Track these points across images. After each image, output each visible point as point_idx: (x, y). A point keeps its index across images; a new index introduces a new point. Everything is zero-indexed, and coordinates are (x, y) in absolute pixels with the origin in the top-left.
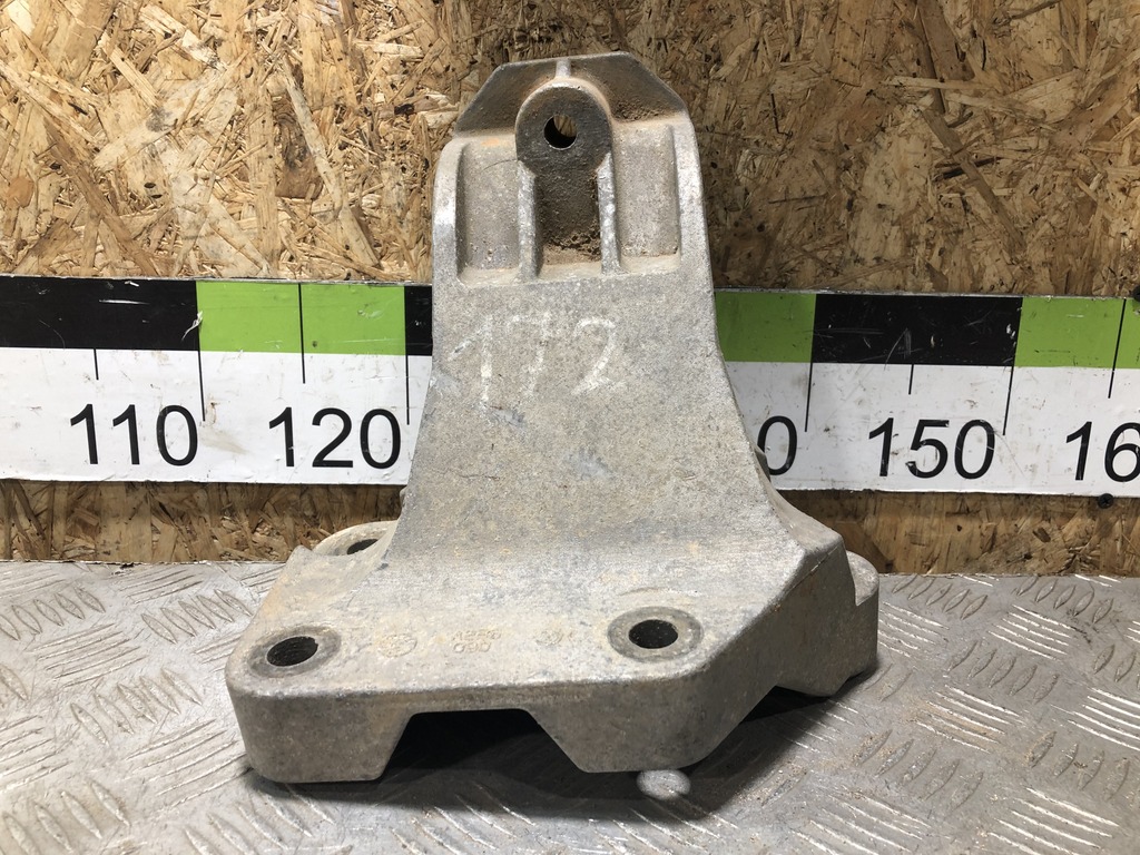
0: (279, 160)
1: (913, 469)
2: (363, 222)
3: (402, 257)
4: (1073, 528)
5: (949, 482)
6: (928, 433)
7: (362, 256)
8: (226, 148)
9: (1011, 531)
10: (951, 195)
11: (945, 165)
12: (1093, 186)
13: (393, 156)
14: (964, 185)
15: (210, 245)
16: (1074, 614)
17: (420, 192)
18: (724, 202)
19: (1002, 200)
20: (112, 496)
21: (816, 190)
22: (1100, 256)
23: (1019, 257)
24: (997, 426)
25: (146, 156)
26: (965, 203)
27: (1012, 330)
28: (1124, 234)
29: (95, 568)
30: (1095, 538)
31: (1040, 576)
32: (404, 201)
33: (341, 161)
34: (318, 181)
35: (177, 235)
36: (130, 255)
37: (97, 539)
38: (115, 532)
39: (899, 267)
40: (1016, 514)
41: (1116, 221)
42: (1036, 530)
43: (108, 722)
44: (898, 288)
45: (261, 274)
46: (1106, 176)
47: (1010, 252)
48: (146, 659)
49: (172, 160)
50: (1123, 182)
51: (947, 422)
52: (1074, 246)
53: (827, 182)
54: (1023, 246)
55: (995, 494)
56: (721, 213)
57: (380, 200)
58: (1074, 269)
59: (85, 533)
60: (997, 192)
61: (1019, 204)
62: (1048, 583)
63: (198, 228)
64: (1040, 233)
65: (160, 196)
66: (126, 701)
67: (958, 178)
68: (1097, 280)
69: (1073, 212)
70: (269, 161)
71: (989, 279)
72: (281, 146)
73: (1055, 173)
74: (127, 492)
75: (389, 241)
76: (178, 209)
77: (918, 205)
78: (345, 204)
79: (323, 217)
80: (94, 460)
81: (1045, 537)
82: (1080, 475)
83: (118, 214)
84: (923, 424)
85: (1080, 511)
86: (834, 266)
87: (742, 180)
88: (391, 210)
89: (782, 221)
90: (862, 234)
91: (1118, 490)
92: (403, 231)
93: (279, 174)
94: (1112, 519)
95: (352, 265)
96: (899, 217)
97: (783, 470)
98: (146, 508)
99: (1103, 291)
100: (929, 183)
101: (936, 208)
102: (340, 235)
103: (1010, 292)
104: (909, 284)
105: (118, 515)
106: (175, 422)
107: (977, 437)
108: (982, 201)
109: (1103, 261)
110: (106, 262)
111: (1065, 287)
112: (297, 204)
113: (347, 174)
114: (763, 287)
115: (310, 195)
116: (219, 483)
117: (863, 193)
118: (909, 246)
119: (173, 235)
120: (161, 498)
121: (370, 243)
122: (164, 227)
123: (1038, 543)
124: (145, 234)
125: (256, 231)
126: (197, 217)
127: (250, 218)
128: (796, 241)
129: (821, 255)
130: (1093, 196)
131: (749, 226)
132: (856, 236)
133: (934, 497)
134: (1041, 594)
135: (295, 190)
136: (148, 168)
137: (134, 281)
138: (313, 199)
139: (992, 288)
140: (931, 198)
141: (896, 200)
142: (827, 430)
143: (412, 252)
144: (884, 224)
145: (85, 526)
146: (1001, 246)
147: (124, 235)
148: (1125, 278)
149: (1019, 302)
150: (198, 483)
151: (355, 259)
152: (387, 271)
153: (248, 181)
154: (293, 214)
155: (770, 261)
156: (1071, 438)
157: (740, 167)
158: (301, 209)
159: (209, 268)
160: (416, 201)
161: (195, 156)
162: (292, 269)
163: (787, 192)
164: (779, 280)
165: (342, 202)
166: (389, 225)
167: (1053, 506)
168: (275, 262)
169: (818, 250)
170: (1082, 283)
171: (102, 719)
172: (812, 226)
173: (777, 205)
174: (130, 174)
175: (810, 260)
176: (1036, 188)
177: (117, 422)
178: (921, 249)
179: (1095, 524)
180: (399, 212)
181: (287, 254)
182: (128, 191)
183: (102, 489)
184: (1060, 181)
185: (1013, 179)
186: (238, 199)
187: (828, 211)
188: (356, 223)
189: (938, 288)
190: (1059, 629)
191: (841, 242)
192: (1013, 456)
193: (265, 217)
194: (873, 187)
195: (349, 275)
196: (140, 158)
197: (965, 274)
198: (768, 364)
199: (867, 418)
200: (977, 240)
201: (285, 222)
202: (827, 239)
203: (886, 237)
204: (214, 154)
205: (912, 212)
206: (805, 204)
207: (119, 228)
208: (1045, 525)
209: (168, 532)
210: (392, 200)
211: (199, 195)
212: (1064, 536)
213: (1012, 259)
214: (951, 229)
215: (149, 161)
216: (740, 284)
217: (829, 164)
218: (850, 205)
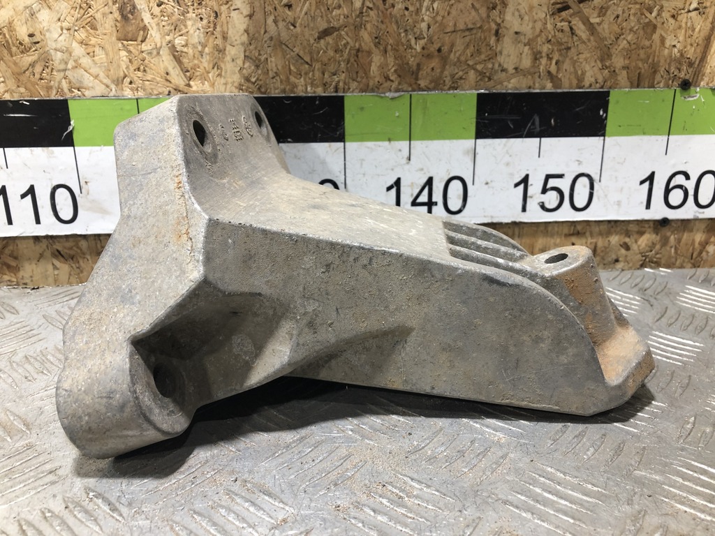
0: (117, 15)
1: (543, 207)
2: (177, 57)
3: (204, 78)
4: (645, 240)
5: (566, 214)
6: (552, 183)
7: (178, 79)
8: (81, 7)
9: (606, 245)
10: (563, 24)
11: (559, 3)
12: (654, 14)
13: (194, 10)
14: (571, 16)
15: (75, 75)
16: (643, 291)
17: (213, 34)
18: (414, 34)
19: (596, 26)
20: (25, 246)
21: (474, 24)
22: (659, 61)
23: (607, 64)
24: (595, 177)
25: (27, 15)
26: (571, 29)
27: (604, 113)
28: (674, 46)
29: (13, 291)
30: (658, 247)
31: (623, 270)
32: (203, 41)
33: (159, 14)
34: (145, 29)
35: (52, 69)
36: (22, 84)
37: (18, 275)
38: (29, 270)
39: (530, 74)
40: (609, 233)
41: (669, 37)
42: (621, 243)
43: (19, 377)
44: (530, 88)
45: (112, 94)
46: (662, 7)
47: (602, 60)
48: (45, 340)
49: (45, 16)
50: (673, 11)
51: (563, 175)
52: (642, 56)
53: (481, 18)
54: (609, 56)
55: (595, 221)
56: (413, 41)
57: (187, 40)
58: (643, 71)
59: (9, 271)
60: (592, 20)
61: (606, 28)
62: (628, 274)
63: (66, 63)
64: (621, 47)
65: (38, 42)
66: (30, 364)
67: (567, 12)
68: (658, 77)
69: (641, 32)
70: (110, 16)
71: (588, 80)
72: (117, 5)
73: (630, 6)
74: (35, 243)
75: (195, 67)
76: (51, 51)
77: (541, 31)
78: (164, 44)
79: (150, 53)
80: (10, 222)
81: (627, 248)
82: (648, 206)
83: (12, 56)
84: (548, 177)
85: (649, 230)
86: (488, 74)
87: (426, 18)
88: (194, 47)
89: (452, 45)
90: (505, 52)
91: (672, 215)
92: (204, 60)
93: (118, 24)
94: (669, 234)
95: (171, 85)
96: (529, 40)
97: (460, 211)
98: (48, 253)
99: (662, 85)
100: (548, 17)
101: (553, 33)
102: (162, 66)
103: (602, 87)
104: (537, 85)
105: (30, 259)
106: (62, 195)
107: (583, 184)
108: (582, 27)
109: (661, 64)
110: (7, 89)
111: (637, 82)
112: (132, 45)
113: (164, 23)
114: (442, 90)
115: (140, 39)
116: (95, 235)
117: (505, 24)
118: (536, 59)
119: (50, 68)
120: (58, 246)
121: (182, 70)
122: (43, 63)
123: (623, 251)
124: (31, 69)
125: (106, 64)
126: (65, 56)
127: (101, 56)
128: (463, 58)
129: (479, 67)
130: (654, 21)
131: (432, 49)
132: (501, 53)
133: (557, 225)
134: (623, 280)
135: (130, 35)
136: (29, 23)
137: (26, 101)
138: (142, 41)
139: (591, 85)
140: (549, 26)
141: (527, 28)
142: (487, 183)
143: (210, 75)
144: (520, 45)
145: (9, 267)
146: (596, 57)
147: (17, 70)
148: (676, 75)
149: (608, 94)
150: (81, 236)
151: (172, 81)
152: (194, 88)
153: (97, 30)
154: (130, 52)
155: (446, 73)
156: (642, 182)
157: (424, 10)
158: (135, 48)
159: (76, 91)
160: (211, 40)
161: (60, 14)
162: (132, 89)
163: (455, 25)
164: (453, 85)
165: (162, 43)
166: (194, 56)
167: (633, 228)
168: (120, 86)
169: (476, 64)
170: (648, 80)
171: (15, 375)
172: (472, 47)
173: (449, 34)
174: (18, 29)
175: (473, 71)
176: (618, 17)
177: (23, 196)
178: (544, 61)
179: (658, 238)
180: (200, 48)
181: (127, 80)
182: (17, 40)
183: (18, 242)
184: (632, 11)
185: (602, 11)
186: (92, 42)
187: (483, 37)
188: (172, 57)
189: (555, 87)
190: (634, 299)
191: (492, 58)
192: (606, 196)
193: (111, 53)
194: (512, 21)
195: (170, 92)
196: (23, 17)
197: (573, 76)
198: (447, 141)
199: (512, 175)
200: (580, 54)
201: (125, 58)
202: (483, 57)
203: (521, 54)
204: (72, 12)
205: (537, 36)
206: (467, 33)
207: (13, 66)
208: (627, 240)
209: (64, 268)
210: (195, 40)
211: (65, 40)
212: (639, 246)
213: (603, 66)
214: (563, 47)
215: (29, 19)
216: (428, 89)
217: (482, 6)
218: (497, 33)
